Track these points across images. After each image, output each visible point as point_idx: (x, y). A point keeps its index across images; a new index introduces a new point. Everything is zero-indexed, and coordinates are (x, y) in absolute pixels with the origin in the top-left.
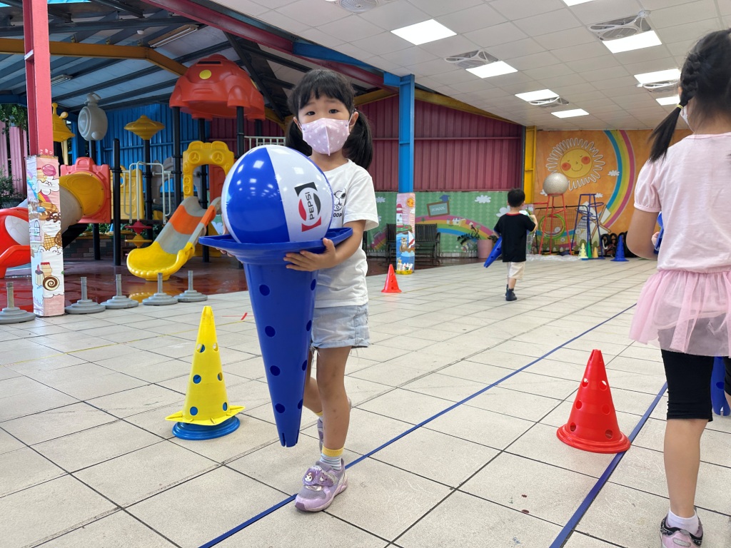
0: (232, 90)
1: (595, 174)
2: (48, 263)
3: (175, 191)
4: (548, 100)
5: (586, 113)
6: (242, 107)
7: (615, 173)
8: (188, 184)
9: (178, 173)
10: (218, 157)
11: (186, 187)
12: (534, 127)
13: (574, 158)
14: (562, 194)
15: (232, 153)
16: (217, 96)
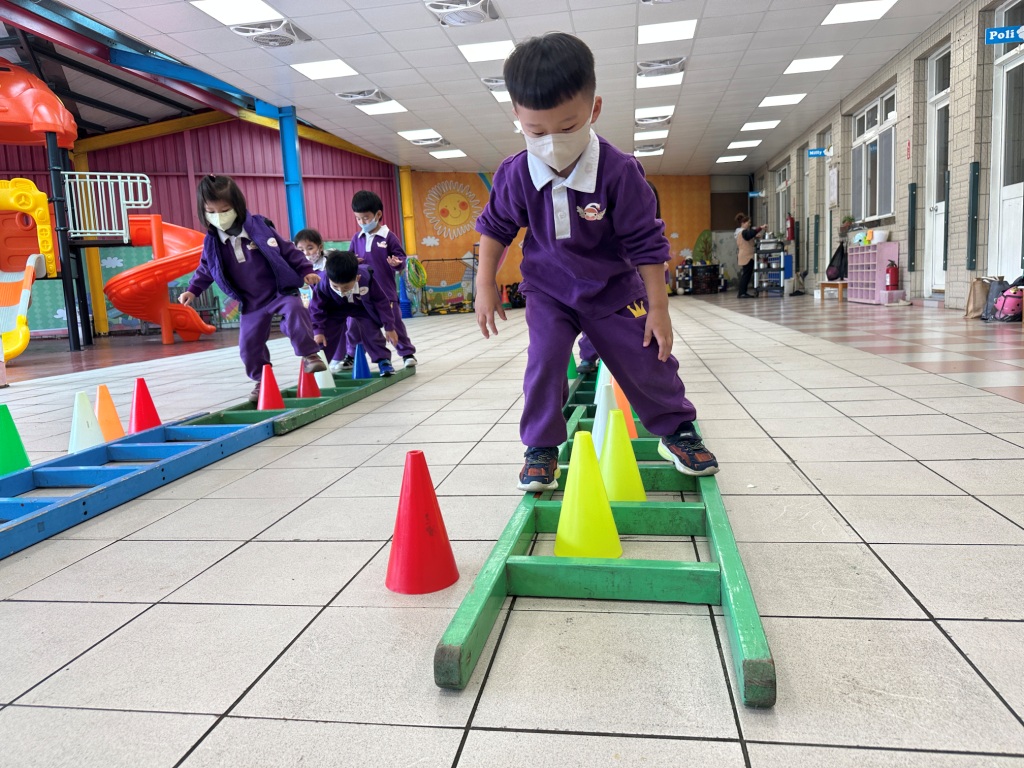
0: (35, 110)
4: (431, 140)
5: (465, 155)
6: (55, 133)
10: (23, 200)
12: (409, 167)
13: (451, 203)
15: (44, 194)
16: (13, 117)
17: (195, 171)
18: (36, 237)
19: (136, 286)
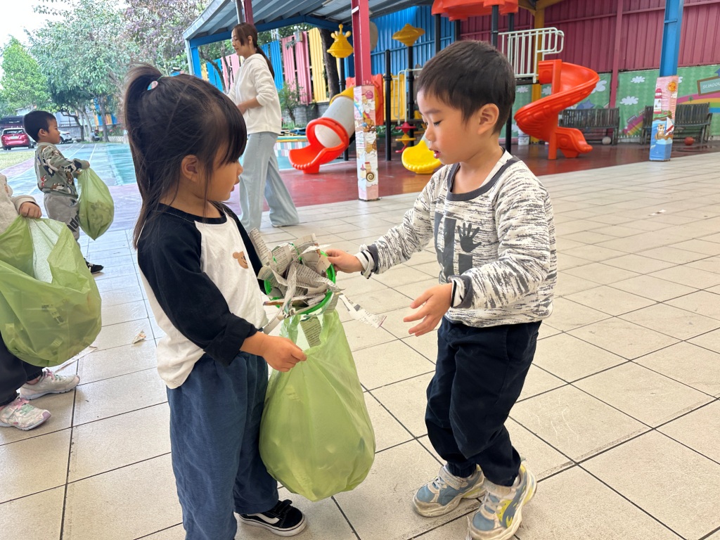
2: (369, 163)
6: (498, 6)
17: (623, 11)
19: (530, 117)
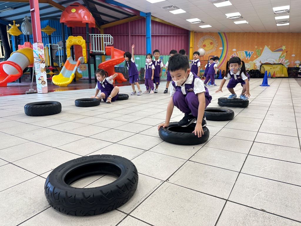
0: (84, 17)
1: (214, 49)
2: (43, 77)
3: (63, 55)
4: (197, 22)
5: (211, 27)
6: (88, 23)
7: (221, 48)
8: (68, 52)
9: (64, 48)
10: (80, 42)
11: (68, 53)
12: (193, 31)
13: (207, 43)
14: (203, 56)
15: (85, 40)
16: (78, 19)
17: (131, 34)
18: (82, 52)
19: (105, 67)
